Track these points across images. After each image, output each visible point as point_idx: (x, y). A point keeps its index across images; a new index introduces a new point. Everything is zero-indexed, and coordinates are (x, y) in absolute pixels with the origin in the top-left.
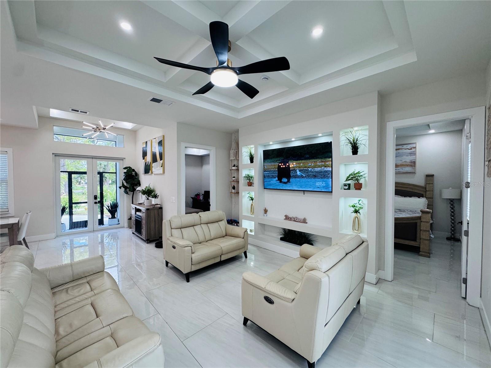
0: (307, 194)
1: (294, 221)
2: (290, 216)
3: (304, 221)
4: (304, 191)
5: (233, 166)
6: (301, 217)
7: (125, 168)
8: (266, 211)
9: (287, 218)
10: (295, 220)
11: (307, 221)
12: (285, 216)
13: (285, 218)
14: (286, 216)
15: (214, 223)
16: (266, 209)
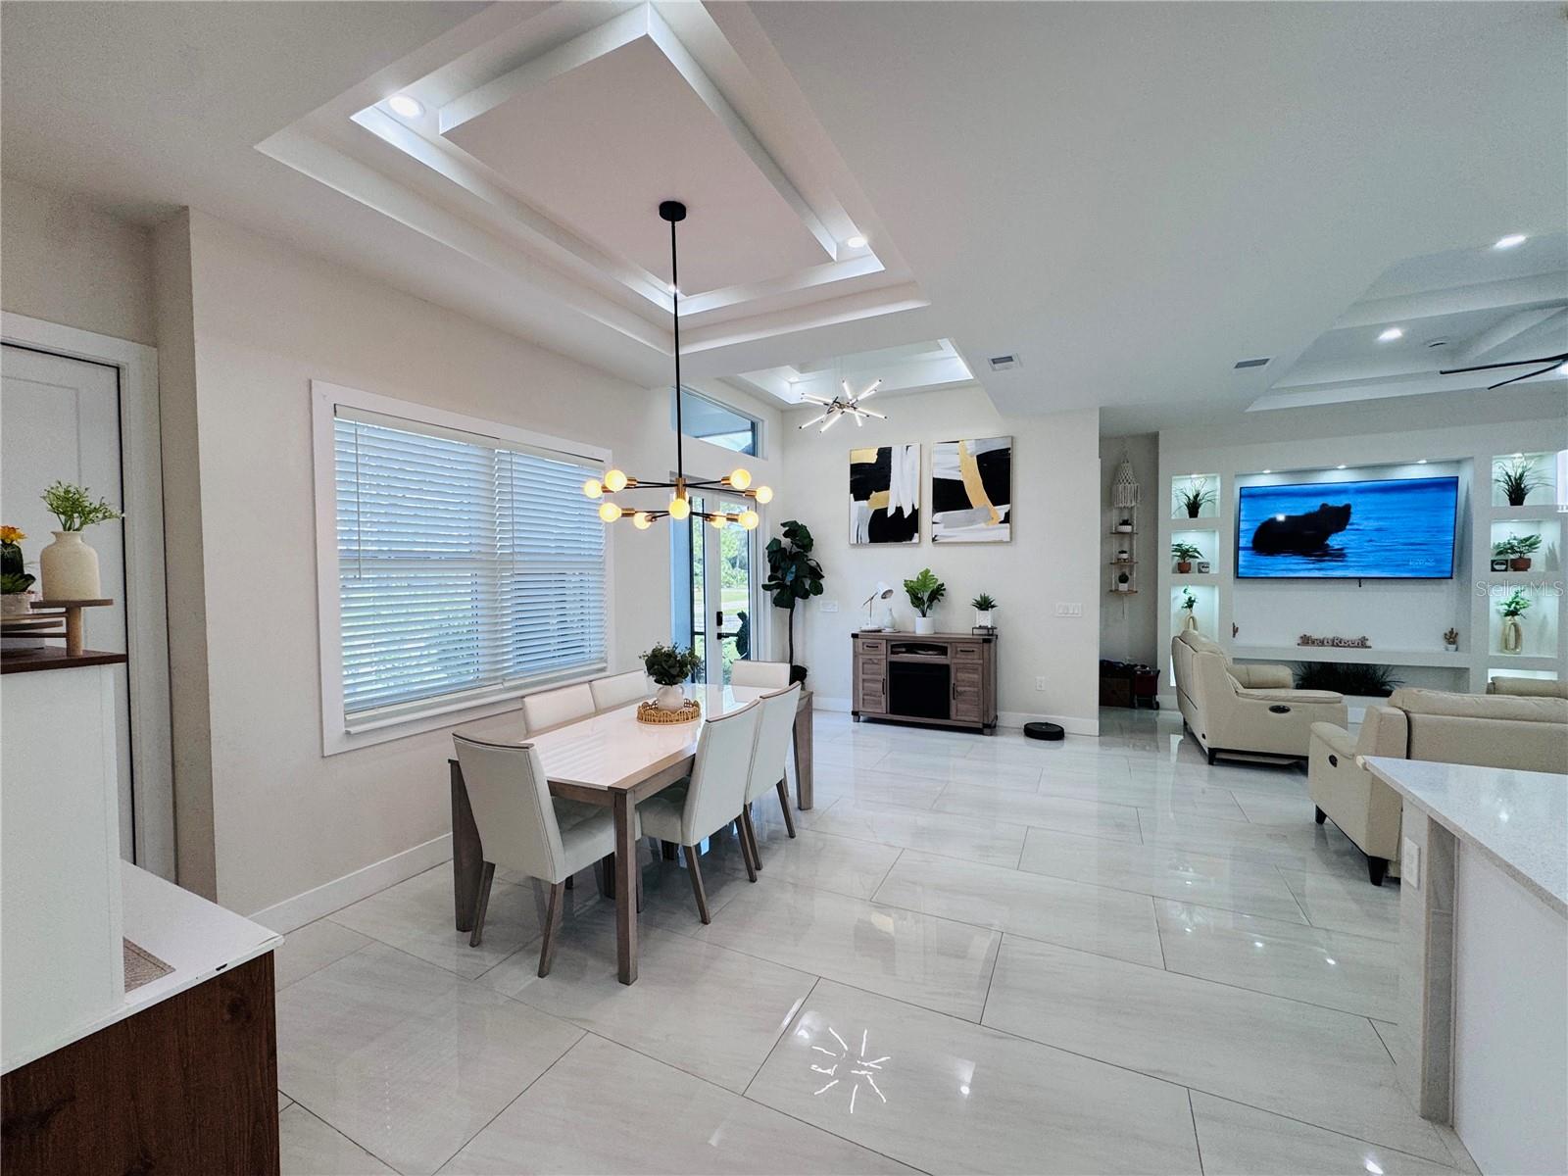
0: (1366, 585)
1: (1333, 645)
2: (1316, 635)
3: (1362, 643)
4: (1360, 579)
5: (1121, 524)
6: (1351, 634)
8: (1235, 630)
9: (1306, 641)
10: (1336, 643)
11: (1368, 643)
12: (1299, 638)
13: (1300, 641)
14: (1303, 637)
16: (1234, 627)
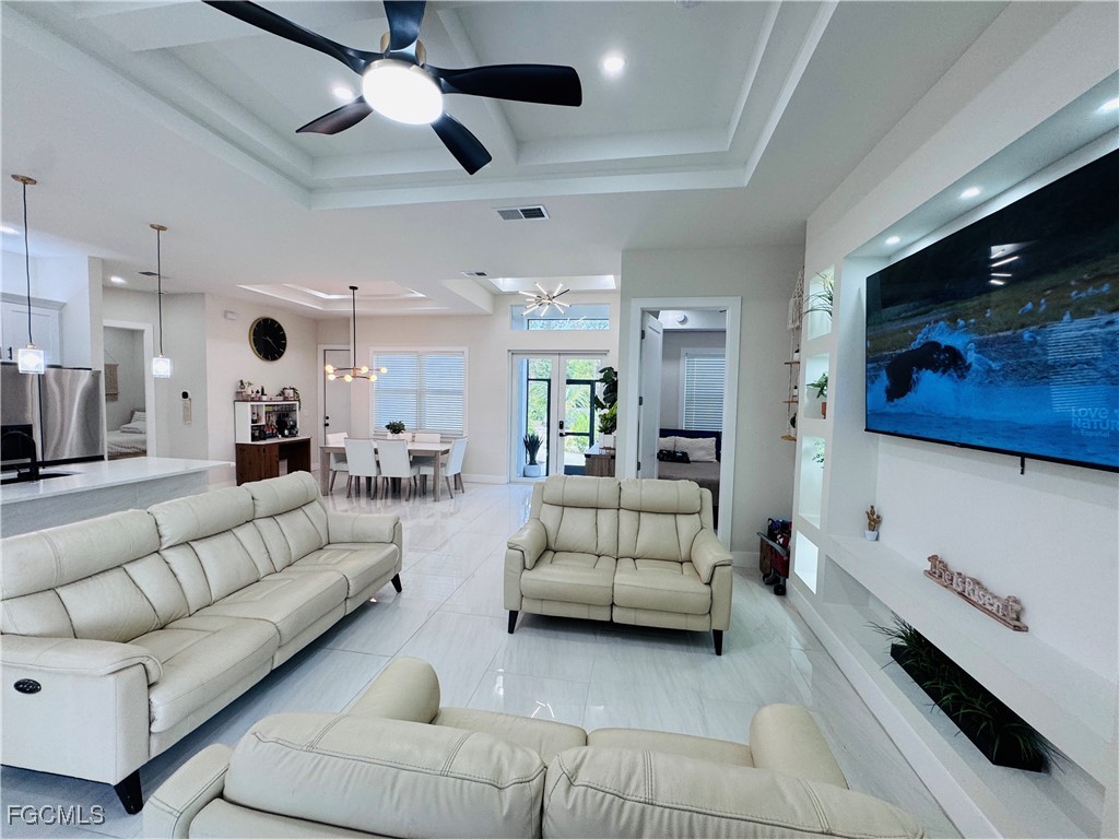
1: (961, 594)
3: (1008, 614)
7: (601, 372)
8: (874, 521)
9: (939, 570)
10: (967, 592)
12: (929, 559)
13: (928, 566)
14: (933, 559)
15: (660, 516)
16: (873, 513)
